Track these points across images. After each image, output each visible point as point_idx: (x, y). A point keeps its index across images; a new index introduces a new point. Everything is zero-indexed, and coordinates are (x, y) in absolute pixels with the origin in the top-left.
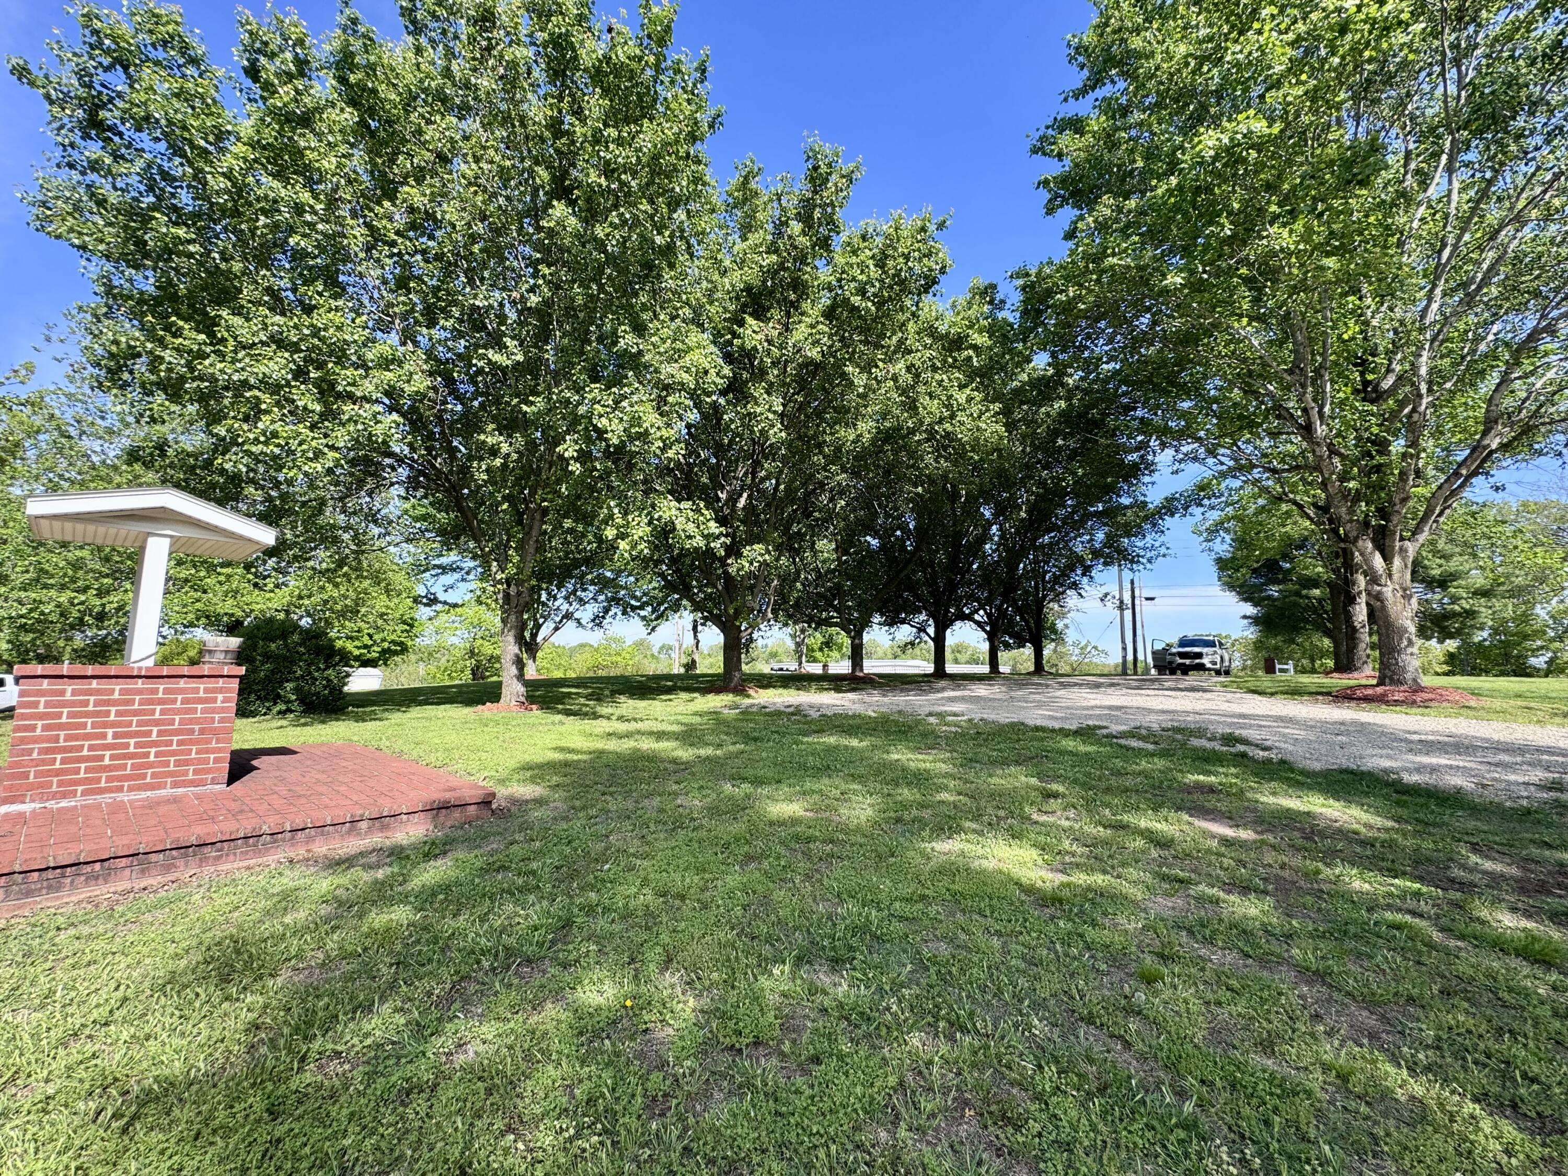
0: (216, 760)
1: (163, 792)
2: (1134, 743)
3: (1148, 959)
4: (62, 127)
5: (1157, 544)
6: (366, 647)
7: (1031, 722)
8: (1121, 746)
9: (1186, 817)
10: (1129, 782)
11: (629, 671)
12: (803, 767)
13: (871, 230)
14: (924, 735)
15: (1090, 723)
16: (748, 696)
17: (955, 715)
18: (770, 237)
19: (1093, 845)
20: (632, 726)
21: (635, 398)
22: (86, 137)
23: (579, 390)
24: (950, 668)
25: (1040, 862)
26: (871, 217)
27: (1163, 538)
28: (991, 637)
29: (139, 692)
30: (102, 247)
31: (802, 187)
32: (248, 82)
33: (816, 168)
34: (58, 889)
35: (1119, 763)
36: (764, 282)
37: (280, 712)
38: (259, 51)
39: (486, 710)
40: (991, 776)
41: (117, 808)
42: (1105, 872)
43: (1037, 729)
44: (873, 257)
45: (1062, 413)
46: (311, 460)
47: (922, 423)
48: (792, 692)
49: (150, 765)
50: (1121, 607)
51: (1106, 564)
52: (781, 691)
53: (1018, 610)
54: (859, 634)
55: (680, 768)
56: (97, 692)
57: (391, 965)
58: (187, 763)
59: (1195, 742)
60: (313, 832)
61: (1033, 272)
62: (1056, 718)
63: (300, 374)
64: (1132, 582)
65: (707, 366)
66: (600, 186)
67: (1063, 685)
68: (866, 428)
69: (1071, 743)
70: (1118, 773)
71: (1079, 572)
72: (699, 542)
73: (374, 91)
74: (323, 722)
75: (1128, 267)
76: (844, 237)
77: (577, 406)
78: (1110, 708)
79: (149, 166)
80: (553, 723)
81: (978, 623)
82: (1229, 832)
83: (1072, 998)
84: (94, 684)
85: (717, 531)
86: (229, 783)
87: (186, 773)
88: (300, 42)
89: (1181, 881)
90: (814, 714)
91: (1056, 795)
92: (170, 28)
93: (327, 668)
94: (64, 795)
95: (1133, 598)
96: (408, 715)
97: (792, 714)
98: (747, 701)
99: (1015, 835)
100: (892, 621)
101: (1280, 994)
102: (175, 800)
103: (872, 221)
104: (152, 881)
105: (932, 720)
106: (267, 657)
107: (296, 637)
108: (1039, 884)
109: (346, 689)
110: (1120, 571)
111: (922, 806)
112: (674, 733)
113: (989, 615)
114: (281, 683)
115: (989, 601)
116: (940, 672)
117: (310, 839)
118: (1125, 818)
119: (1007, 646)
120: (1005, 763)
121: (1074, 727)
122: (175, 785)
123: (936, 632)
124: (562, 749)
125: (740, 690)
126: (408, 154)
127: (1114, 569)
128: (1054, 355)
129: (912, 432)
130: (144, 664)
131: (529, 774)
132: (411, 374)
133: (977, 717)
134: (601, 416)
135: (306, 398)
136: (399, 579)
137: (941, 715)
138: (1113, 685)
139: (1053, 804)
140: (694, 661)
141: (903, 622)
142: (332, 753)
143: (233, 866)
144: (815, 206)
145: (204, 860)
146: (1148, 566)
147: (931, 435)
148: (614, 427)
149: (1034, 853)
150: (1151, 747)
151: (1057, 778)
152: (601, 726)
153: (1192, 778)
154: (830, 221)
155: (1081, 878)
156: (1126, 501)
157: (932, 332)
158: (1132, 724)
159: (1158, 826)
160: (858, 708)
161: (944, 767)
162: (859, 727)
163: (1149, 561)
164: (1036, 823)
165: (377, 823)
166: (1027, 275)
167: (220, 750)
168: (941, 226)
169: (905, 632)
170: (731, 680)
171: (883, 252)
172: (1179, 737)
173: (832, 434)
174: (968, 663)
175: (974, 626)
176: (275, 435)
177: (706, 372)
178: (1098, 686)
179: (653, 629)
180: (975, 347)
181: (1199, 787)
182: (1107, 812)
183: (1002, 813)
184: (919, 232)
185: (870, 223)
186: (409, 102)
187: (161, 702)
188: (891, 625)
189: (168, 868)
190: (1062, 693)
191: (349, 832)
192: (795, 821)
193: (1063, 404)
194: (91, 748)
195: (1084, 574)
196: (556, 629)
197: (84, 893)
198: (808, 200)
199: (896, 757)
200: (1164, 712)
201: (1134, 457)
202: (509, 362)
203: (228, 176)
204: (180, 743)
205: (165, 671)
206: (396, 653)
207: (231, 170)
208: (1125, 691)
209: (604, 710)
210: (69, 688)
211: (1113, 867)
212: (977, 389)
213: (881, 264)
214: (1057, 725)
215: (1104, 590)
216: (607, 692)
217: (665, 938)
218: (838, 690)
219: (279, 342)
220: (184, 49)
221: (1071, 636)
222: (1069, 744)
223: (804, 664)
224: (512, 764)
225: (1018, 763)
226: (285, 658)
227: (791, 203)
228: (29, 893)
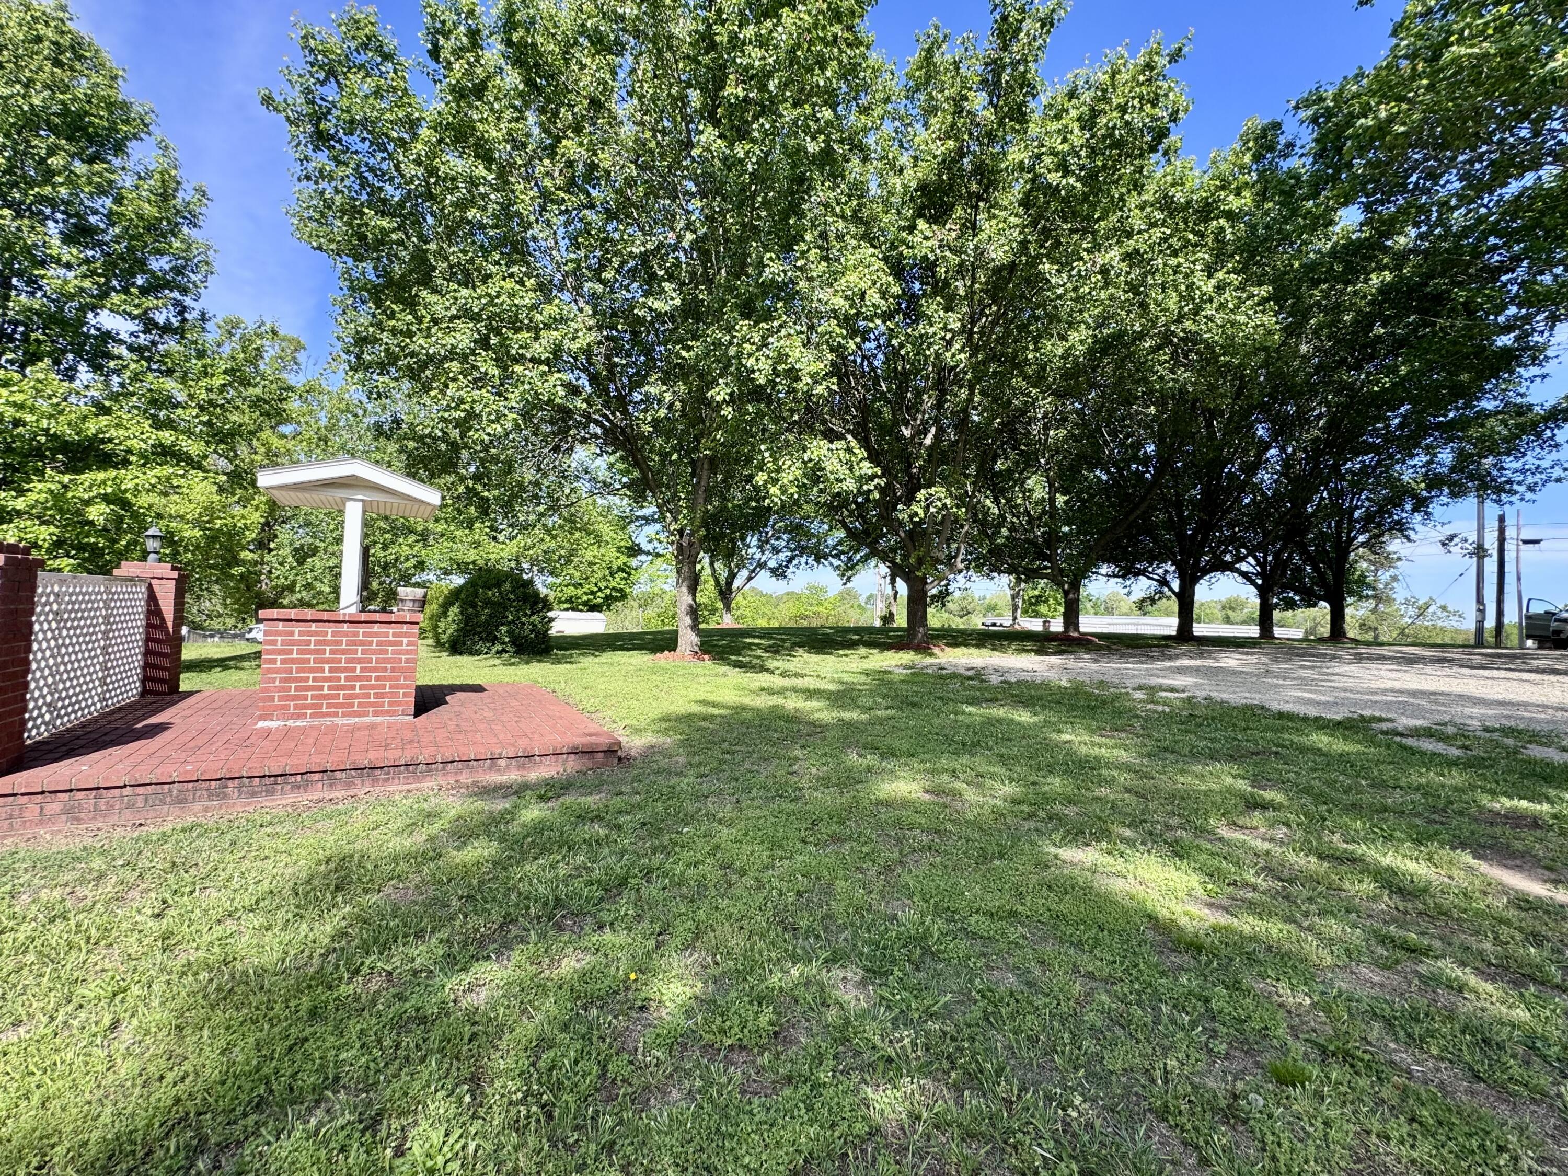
0: (405, 695)
1: (367, 719)
2: (1428, 745)
3: (1298, 1048)
4: (299, 144)
5: (1545, 464)
6: (592, 593)
7: (1275, 706)
8: (1404, 748)
9: (1467, 858)
10: (1394, 799)
11: (815, 623)
12: (949, 740)
13: (1080, 83)
14: (1118, 713)
15: (1367, 713)
16: (931, 655)
17: (1172, 690)
18: (949, 118)
19: (1291, 881)
20: (787, 682)
21: (783, 332)
22: (316, 149)
23: (729, 329)
24: (1199, 629)
25: (1200, 892)
26: (1081, 65)
27: (1555, 455)
28: (1264, 593)
29: (346, 634)
30: (333, 246)
31: (987, 46)
32: (432, 65)
33: (1005, 18)
34: (273, 793)
35: (1389, 772)
36: (939, 175)
37: (498, 652)
38: (438, 32)
39: (664, 659)
40: (1182, 772)
41: (333, 729)
42: (1290, 920)
43: (1281, 715)
44: (1079, 119)
45: (1384, 290)
46: (493, 422)
47: (1154, 326)
48: (985, 652)
49: (356, 696)
50: (1480, 552)
51: (1453, 495)
52: (973, 650)
53: (1309, 558)
54: (1075, 586)
55: (817, 729)
56: (316, 633)
57: (461, 898)
58: (382, 696)
59: (1536, 751)
60: (460, 765)
61: (1330, 93)
62: (1318, 703)
63: (484, 343)
64: (1502, 519)
65: (863, 285)
66: (737, 97)
67: (1359, 658)
68: (1080, 338)
69: (1325, 739)
70: (1380, 785)
71: (1408, 507)
72: (850, 485)
73: (534, 45)
74: (527, 663)
75: (1486, 56)
76: (1044, 99)
77: (727, 347)
78: (1413, 693)
79: (358, 166)
80: (716, 675)
81: (1244, 575)
82: (1536, 888)
83: (1153, 1081)
84: (314, 627)
85: (870, 472)
86: (416, 715)
87: (383, 705)
88: (471, 13)
89: (1412, 950)
90: (995, 679)
91: (1263, 806)
92: (367, 31)
93: (533, 614)
94: (299, 716)
95: (1502, 540)
96: (597, 660)
97: (970, 678)
98: (929, 660)
99: (1178, 851)
100: (1128, 572)
101: (1501, 1149)
102: (372, 727)
103: (1082, 71)
104: (338, 794)
105: (1139, 695)
106: (488, 602)
107: (507, 586)
108: (1184, 921)
109: (552, 632)
110: (1481, 503)
111: (1071, 801)
112: (830, 693)
113: (1261, 564)
114: (497, 626)
115: (1262, 547)
116: (1185, 635)
117: (458, 772)
118: (1361, 849)
119: (1290, 605)
120: (1213, 756)
121: (1337, 715)
122: (376, 714)
123: (1182, 586)
124: (704, 703)
125: (923, 648)
126: (569, 105)
127: (1470, 502)
128: (1367, 208)
129: (1141, 336)
130: (347, 611)
131: (665, 725)
132: (576, 331)
133: (1200, 694)
134: (750, 355)
135: (486, 365)
136: (606, 530)
137: (1151, 690)
138: (1441, 661)
139: (1257, 818)
140: (891, 614)
141: (1142, 572)
142: (513, 691)
143: (396, 788)
144: (1004, 68)
145: (375, 781)
146: (1529, 495)
147: (1166, 338)
148: (761, 366)
149: (1194, 881)
150: (1457, 752)
151: (1281, 783)
152: (763, 679)
153: (1505, 803)
154: (1024, 83)
155: (1248, 924)
156: (1488, 404)
157: (1166, 203)
158: (1438, 718)
159: (1411, 866)
160: (1052, 676)
161: (1122, 755)
162: (1040, 698)
163: (1531, 489)
164: (1221, 839)
165: (514, 762)
166: (1321, 99)
167: (407, 687)
168: (1174, 57)
169: (1142, 586)
170: (915, 636)
171: (1092, 110)
172: (1510, 742)
173: (1036, 349)
174: (1243, 622)
175: (1240, 579)
176: (462, 401)
177: (863, 295)
178: (1412, 661)
179: (849, 579)
180: (1230, 216)
181: (1515, 819)
182: (1336, 838)
183: (1175, 821)
184: (1143, 72)
185: (1079, 74)
186: (568, 47)
187: (361, 643)
188: (1124, 577)
189: (349, 785)
190: (1353, 669)
191: (491, 768)
192: (905, 804)
193: (1388, 276)
194: (315, 680)
195: (1415, 509)
196: (750, 578)
197: (290, 799)
198: (994, 62)
199: (1066, 737)
200: (1502, 703)
201: (1505, 340)
202: (667, 308)
203: (418, 163)
204: (377, 678)
205: (363, 617)
206: (617, 599)
207: (419, 155)
208: (1456, 669)
209: (772, 664)
210: (297, 629)
211: (1306, 915)
212: (1234, 271)
213: (1088, 122)
214: (1313, 712)
215: (1448, 531)
216: (788, 645)
217: (701, 914)
218: (1040, 652)
219: (466, 314)
220: (379, 50)
221: (1400, 594)
222: (1321, 740)
223: (1019, 619)
224: (656, 714)
225: (1232, 758)
226: (500, 604)
227: (973, 69)
228: (254, 794)
